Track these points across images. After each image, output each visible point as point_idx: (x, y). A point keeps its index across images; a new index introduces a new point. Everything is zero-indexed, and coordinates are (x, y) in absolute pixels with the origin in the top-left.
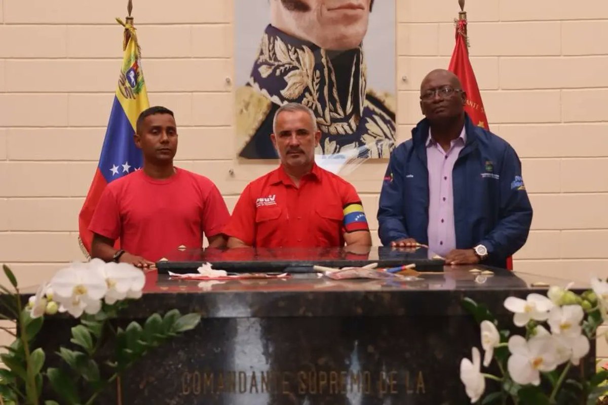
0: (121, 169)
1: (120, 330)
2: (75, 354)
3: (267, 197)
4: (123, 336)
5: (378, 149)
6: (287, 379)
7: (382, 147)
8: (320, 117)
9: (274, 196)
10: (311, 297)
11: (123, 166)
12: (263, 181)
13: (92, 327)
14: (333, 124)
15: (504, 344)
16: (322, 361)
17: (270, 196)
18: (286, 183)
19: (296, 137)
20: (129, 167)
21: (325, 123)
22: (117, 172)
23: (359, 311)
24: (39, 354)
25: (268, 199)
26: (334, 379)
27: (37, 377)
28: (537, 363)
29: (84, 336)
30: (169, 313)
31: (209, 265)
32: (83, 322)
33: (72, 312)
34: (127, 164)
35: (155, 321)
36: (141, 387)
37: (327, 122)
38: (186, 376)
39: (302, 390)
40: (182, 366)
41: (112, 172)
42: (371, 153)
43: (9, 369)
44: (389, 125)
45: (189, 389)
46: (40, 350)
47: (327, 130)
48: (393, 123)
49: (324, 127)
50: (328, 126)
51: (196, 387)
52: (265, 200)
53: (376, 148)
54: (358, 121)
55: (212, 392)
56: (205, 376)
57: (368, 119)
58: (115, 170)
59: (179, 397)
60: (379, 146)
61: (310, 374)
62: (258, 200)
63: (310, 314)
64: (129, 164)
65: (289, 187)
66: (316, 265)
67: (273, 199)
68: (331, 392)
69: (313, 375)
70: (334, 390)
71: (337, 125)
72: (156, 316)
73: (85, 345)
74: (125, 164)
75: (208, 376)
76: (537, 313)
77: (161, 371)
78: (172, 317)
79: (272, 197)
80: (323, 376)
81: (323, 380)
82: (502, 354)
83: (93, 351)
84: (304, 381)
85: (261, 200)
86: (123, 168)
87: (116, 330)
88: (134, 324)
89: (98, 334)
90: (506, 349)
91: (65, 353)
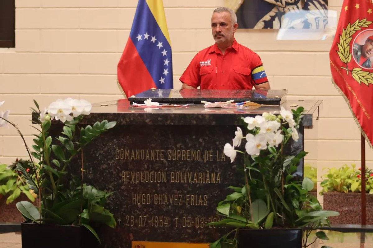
0: (143, 37)
1: (82, 129)
2: (64, 139)
3: (206, 61)
4: (84, 131)
5: (316, 23)
6: (163, 153)
7: (319, 22)
8: (279, 2)
9: (210, 60)
10: (173, 116)
11: (144, 35)
12: (206, 51)
13: (71, 127)
14: (287, 6)
15: (244, 137)
16: (178, 146)
17: (208, 60)
18: (218, 52)
19: (219, 27)
20: (148, 36)
21: (282, 6)
22: (141, 39)
23: (195, 122)
24: (49, 139)
25: (207, 62)
26: (184, 154)
27: (49, 149)
28: (258, 146)
29: (69, 131)
30: (103, 121)
31: (150, 100)
32: (66, 124)
33: (61, 120)
34: (147, 33)
35: (97, 125)
36: (97, 155)
37: (283, 5)
38: (117, 151)
39: (169, 158)
40: (115, 146)
41: (138, 39)
42: (312, 26)
43: (37, 146)
44: (323, 7)
45: (118, 157)
46: (50, 137)
47: (283, 10)
48: (326, 6)
49: (281, 8)
50: (284, 8)
51: (122, 156)
52: (205, 62)
53: (315, 23)
54: (303, 4)
55: (129, 159)
56: (126, 151)
57: (310, 3)
58: (139, 37)
59: (114, 160)
60: (317, 21)
61: (173, 151)
62: (201, 63)
63: (172, 124)
64: (148, 34)
65: (218, 55)
66: (203, 100)
67: (209, 62)
68: (183, 160)
69: (174, 152)
70: (184, 159)
71: (290, 7)
72: (98, 123)
73: (69, 135)
74: (145, 34)
75: (127, 151)
76: (258, 124)
77: (106, 148)
78: (104, 123)
79: (209, 61)
80: (179, 152)
81: (179, 154)
82: (244, 142)
83: (72, 138)
84: (170, 154)
85: (203, 62)
86: (144, 36)
87: (81, 129)
88: (89, 126)
89: (74, 130)
90: (245, 139)
91: (62, 139)
